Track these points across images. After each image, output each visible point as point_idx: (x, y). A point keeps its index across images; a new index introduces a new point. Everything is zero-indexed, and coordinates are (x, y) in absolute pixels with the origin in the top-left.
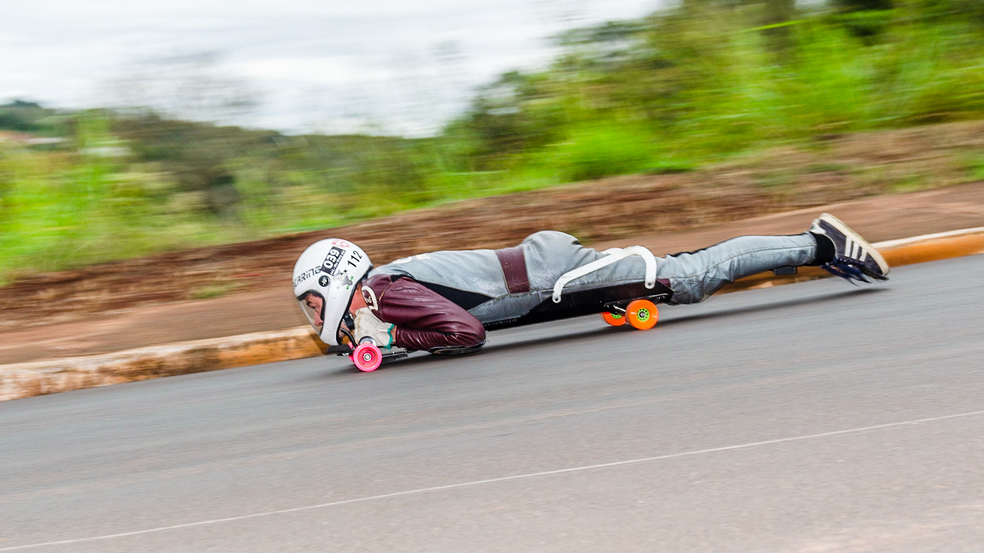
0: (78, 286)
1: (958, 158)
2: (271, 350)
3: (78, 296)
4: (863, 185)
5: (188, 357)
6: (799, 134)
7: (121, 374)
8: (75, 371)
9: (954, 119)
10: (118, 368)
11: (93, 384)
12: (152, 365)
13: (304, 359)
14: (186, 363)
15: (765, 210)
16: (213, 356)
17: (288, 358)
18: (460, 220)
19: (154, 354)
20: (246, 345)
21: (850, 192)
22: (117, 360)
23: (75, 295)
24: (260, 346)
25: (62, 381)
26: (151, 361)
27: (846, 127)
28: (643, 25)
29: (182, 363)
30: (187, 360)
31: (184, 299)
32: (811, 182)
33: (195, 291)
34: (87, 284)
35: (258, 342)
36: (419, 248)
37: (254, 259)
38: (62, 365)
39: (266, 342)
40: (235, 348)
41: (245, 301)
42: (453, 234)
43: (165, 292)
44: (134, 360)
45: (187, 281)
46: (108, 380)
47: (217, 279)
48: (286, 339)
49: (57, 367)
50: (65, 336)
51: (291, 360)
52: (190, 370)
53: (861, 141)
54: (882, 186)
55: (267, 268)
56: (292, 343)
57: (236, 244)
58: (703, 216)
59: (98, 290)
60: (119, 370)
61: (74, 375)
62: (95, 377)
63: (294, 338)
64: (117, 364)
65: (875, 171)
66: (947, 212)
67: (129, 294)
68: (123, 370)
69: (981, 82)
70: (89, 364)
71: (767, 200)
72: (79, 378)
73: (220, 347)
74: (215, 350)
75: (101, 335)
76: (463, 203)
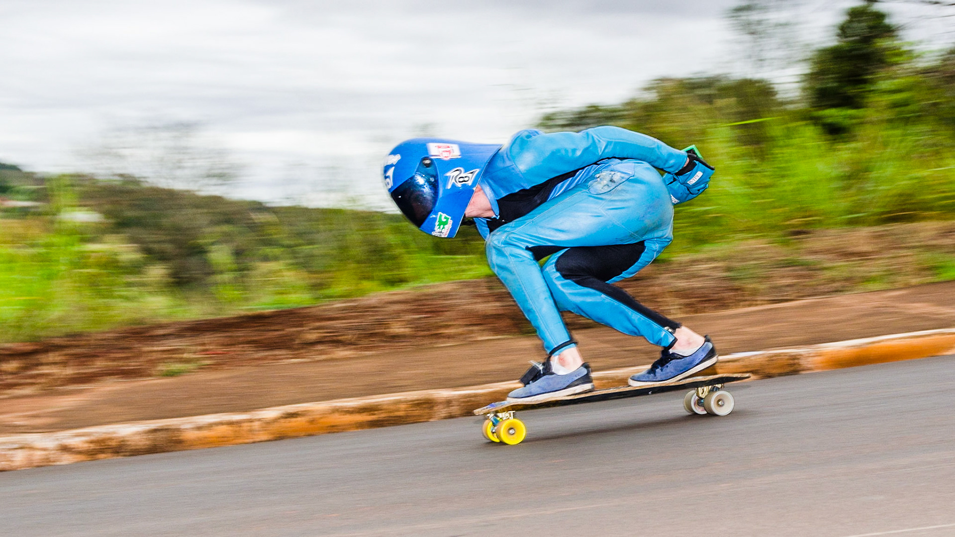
0: (43, 358)
1: (927, 257)
2: (236, 431)
3: (43, 370)
4: (833, 281)
5: (151, 436)
6: (774, 228)
7: (80, 453)
8: (31, 448)
9: (924, 218)
10: (76, 446)
11: (50, 462)
12: (113, 443)
13: (268, 442)
14: (148, 443)
15: (737, 303)
16: (175, 436)
17: (251, 440)
18: (435, 303)
19: (114, 433)
20: (210, 426)
21: (822, 288)
22: (76, 438)
23: (40, 368)
24: (225, 427)
25: (19, 458)
26: (110, 439)
27: (820, 222)
28: (620, 111)
29: (143, 442)
30: (149, 439)
31: (150, 375)
32: (783, 277)
33: (162, 367)
34: (52, 357)
35: (221, 423)
36: (391, 330)
37: (226, 337)
38: (19, 441)
39: (230, 423)
40: (199, 428)
41: (211, 381)
42: (425, 318)
43: (130, 368)
44: (92, 438)
45: (155, 356)
46: (67, 459)
47: (185, 356)
48: (251, 421)
49: (13, 443)
50: (27, 411)
51: (254, 442)
52: (153, 450)
53: (830, 238)
54: (849, 283)
55: (237, 346)
56: (256, 425)
57: (206, 320)
58: (676, 307)
59: (64, 364)
60: (78, 448)
61: (32, 452)
62: (53, 455)
63: (259, 420)
64: (75, 442)
65: (842, 268)
66: (913, 312)
67: (94, 368)
68: (82, 448)
69: (951, 183)
70: (46, 442)
71: (739, 292)
72: (38, 455)
73: (182, 427)
74: (178, 430)
75: (57, 412)
76: (437, 286)
